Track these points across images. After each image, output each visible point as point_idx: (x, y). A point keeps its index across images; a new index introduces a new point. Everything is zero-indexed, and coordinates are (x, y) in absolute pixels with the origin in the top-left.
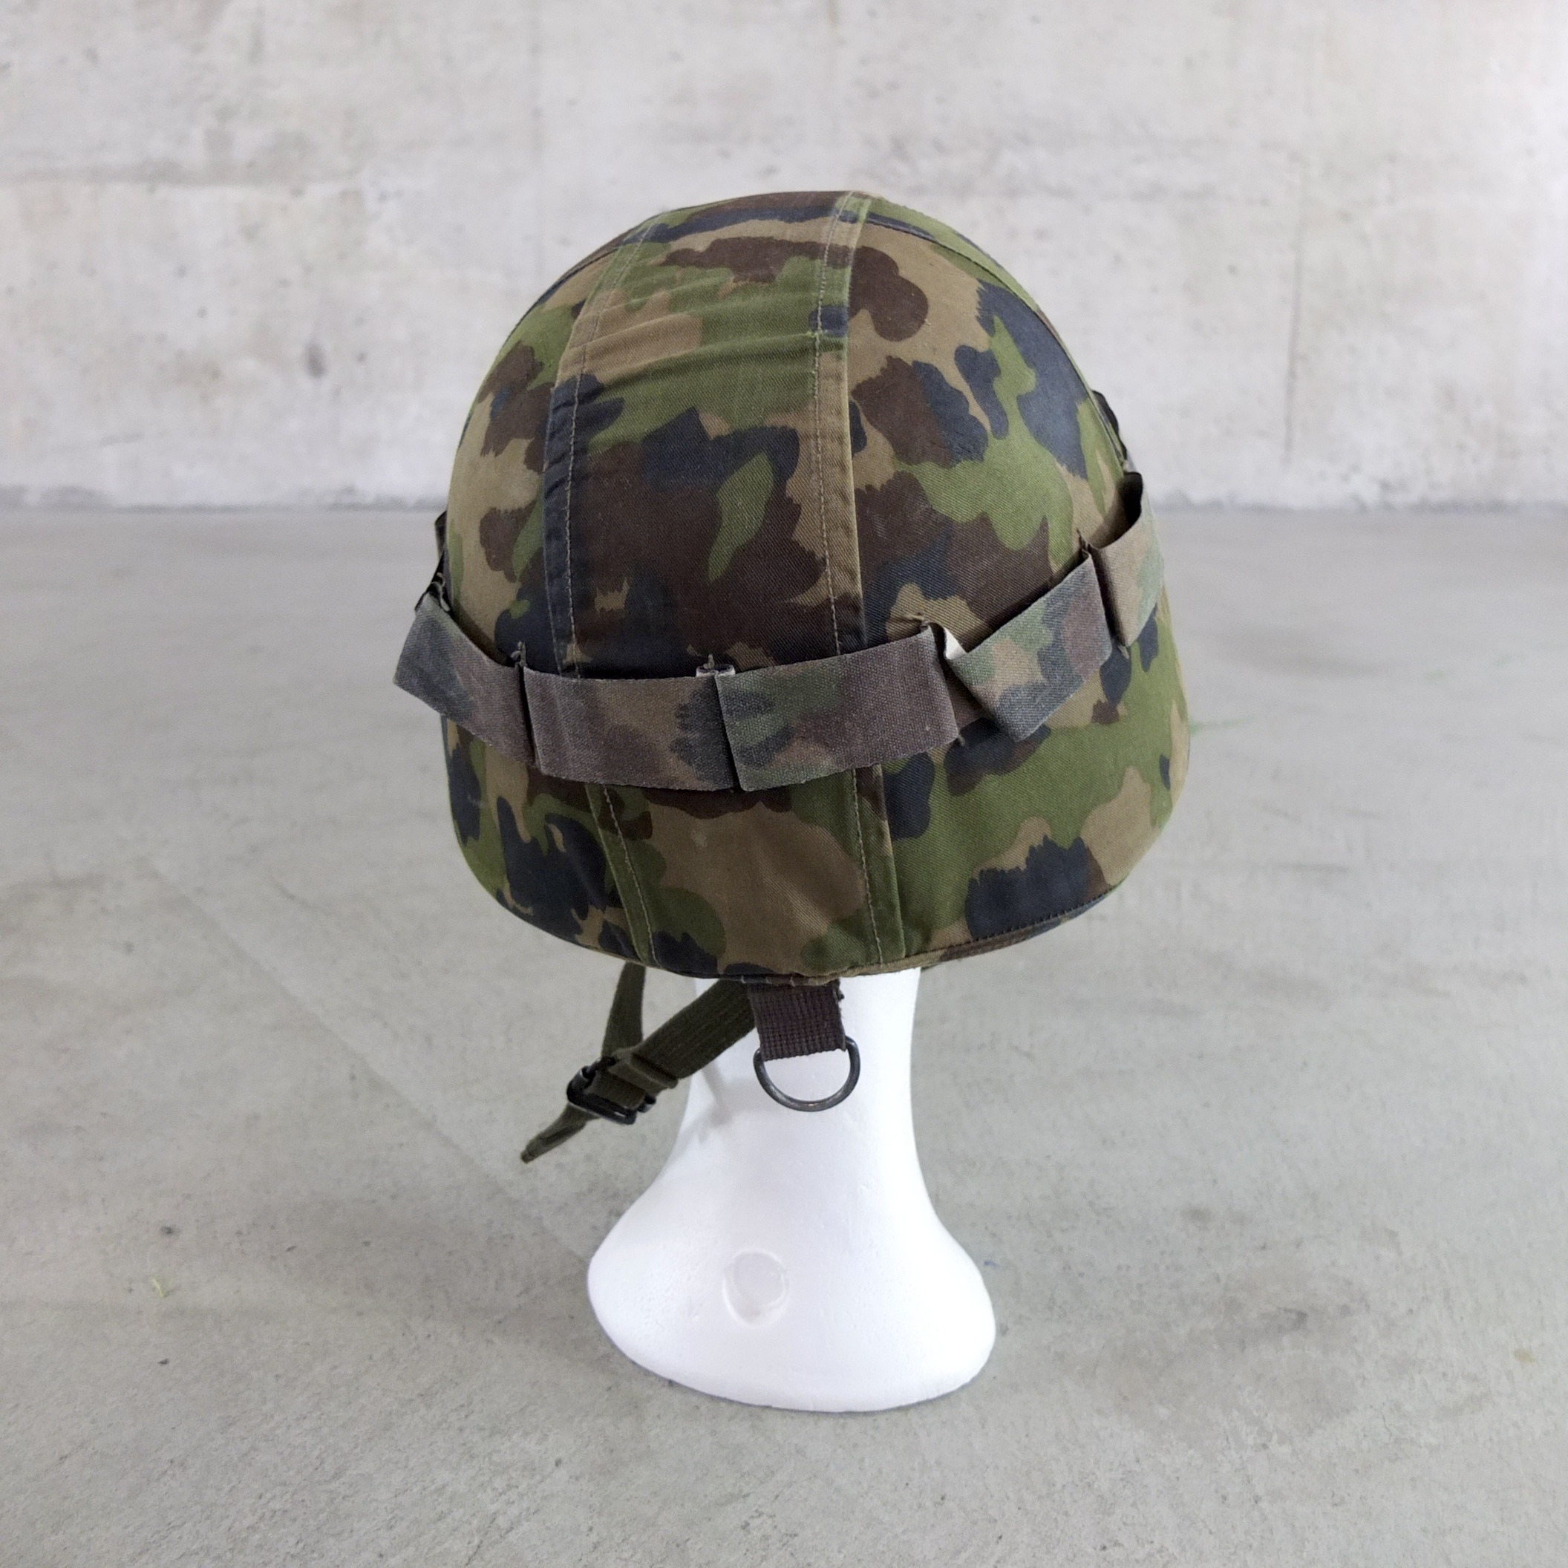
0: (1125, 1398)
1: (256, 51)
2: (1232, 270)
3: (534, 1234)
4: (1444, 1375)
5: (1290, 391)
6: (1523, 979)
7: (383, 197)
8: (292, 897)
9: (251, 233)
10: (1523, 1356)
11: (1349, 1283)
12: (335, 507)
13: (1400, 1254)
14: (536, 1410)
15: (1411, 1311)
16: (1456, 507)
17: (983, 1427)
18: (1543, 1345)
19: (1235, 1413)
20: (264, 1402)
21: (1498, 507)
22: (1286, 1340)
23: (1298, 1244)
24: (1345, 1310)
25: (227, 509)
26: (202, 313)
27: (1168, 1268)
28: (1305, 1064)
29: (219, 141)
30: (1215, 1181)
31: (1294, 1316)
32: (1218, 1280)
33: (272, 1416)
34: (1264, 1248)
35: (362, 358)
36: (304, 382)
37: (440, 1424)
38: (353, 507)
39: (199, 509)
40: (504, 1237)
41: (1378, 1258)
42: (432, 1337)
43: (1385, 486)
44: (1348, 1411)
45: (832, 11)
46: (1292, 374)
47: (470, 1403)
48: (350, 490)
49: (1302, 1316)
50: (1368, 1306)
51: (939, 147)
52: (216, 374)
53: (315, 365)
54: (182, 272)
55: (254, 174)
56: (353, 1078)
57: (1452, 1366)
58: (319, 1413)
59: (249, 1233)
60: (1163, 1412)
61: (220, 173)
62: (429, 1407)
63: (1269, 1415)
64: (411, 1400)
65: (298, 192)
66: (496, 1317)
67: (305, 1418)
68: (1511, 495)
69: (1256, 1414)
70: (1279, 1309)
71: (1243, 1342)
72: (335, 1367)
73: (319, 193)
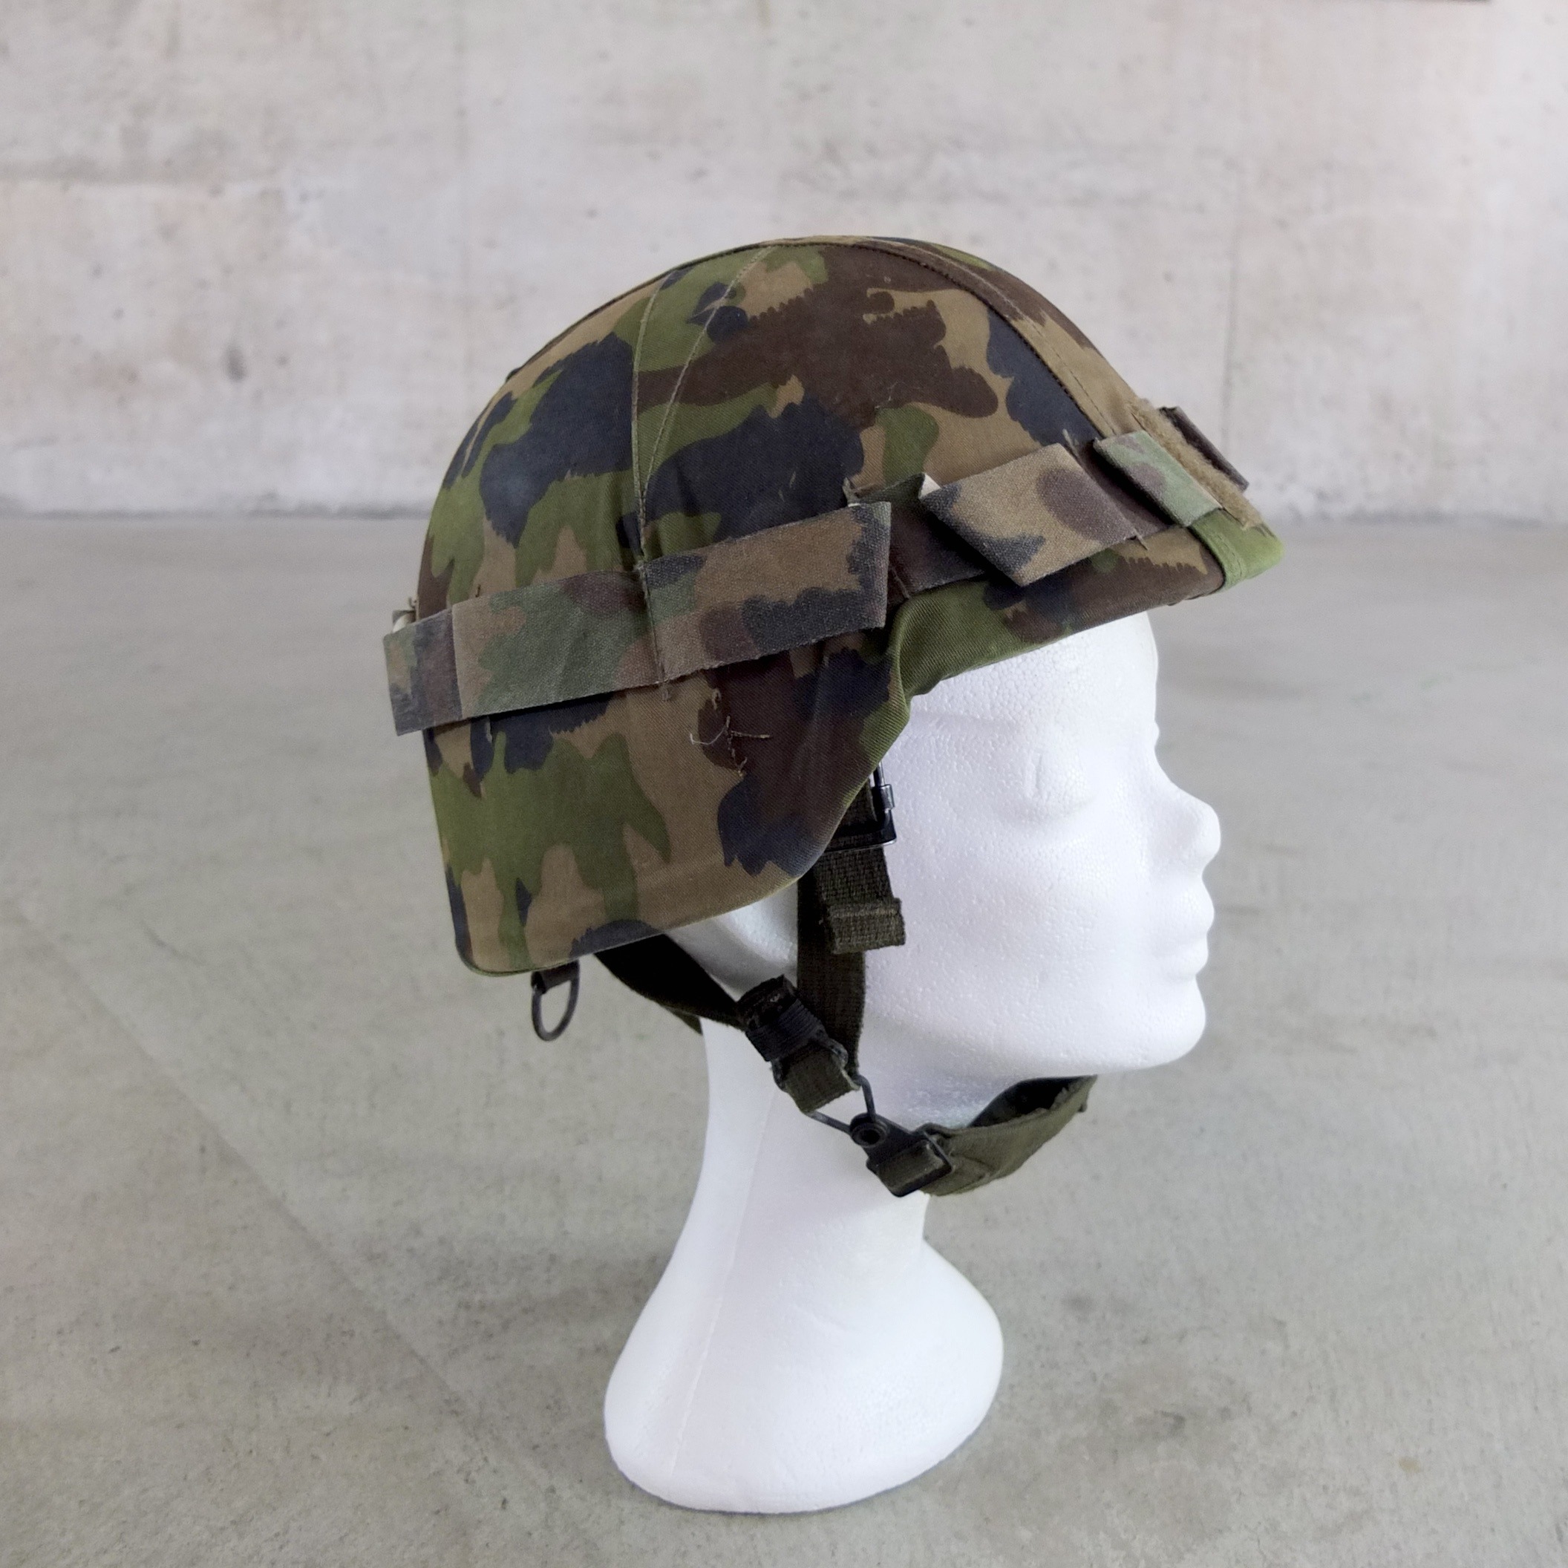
0: (987, 1519)
1: (172, 48)
2: (1168, 277)
3: (376, 1331)
4: (1325, 1488)
5: (1226, 400)
6: (1431, 1033)
7: (304, 198)
8: (161, 944)
9: (168, 232)
10: (1409, 1465)
11: (1231, 1382)
12: (257, 513)
13: (1287, 1347)
14: (356, 1539)
15: (1294, 1414)
16: (1391, 518)
17: (833, 1554)
18: (1430, 1451)
19: (1102, 1535)
20: (63, 1533)
21: (1434, 518)
22: (1161, 1449)
23: (1182, 1337)
24: (1225, 1413)
25: (147, 515)
26: (119, 314)
27: (1043, 1366)
28: (1202, 1130)
29: (134, 139)
30: (1099, 1265)
31: (1171, 1421)
32: (1095, 1379)
33: (69, 1551)
34: (1145, 1342)
35: (283, 361)
36: (225, 386)
37: (250, 1557)
38: (276, 513)
39: (120, 515)
40: (344, 1333)
41: (1263, 1352)
42: (254, 1453)
43: (1321, 496)
44: (1220, 1531)
45: (763, 11)
46: (1228, 383)
47: (286, 1532)
48: (271, 496)
49: (1180, 1420)
50: (1249, 1409)
51: (872, 151)
52: (133, 377)
53: (235, 368)
54: (97, 271)
55: (173, 172)
56: (203, 1150)
57: (1334, 1478)
58: (121, 1545)
59: (71, 1332)
60: (1025, 1534)
61: (135, 171)
62: (241, 1536)
63: (1138, 1537)
64: (222, 1529)
65: (216, 191)
66: (326, 1429)
67: (105, 1552)
68: (1447, 505)
69: (1123, 1537)
70: (1156, 1412)
71: (1116, 1451)
72: (145, 1490)
73: (238, 192)
